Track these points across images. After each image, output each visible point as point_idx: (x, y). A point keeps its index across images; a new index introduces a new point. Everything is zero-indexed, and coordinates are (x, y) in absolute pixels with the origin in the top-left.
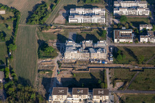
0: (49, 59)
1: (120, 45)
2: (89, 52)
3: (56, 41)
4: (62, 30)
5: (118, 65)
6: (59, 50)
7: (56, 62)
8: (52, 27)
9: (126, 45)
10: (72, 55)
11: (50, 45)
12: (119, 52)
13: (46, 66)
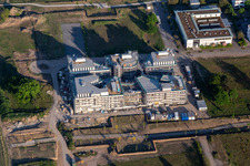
0: (32, 120)
1: (205, 55)
3: (32, 53)
4: (41, 20)
5: (225, 122)
6: (50, 83)
7: (53, 127)
8: (13, 11)
9: (219, 54)
10: (94, 103)
11: (21, 68)
12: (216, 81)
13: (31, 143)
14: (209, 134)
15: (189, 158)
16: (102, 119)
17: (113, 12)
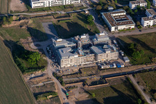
0: (39, 73)
1: (122, 34)
2: (92, 52)
3: (30, 39)
4: (30, 21)
5: (140, 67)
6: (43, 53)
7: (51, 75)
8: (14, 18)
9: (129, 34)
10: (71, 62)
11: (26, 47)
13: (41, 84)
14: (133, 73)
15: (126, 86)
16: (76, 70)
17: (68, 15)
